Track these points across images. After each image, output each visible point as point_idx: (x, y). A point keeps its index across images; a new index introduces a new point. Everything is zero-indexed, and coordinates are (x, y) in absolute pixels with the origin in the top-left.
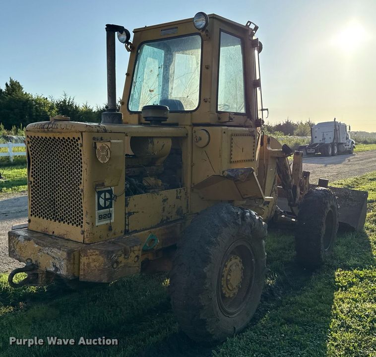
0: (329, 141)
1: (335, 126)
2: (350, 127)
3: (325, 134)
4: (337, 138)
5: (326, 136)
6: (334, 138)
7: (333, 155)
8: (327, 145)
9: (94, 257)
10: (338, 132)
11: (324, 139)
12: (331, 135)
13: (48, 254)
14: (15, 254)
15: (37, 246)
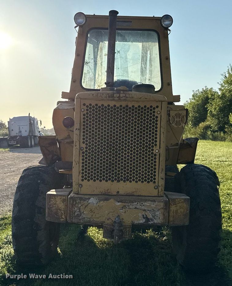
0: (25, 134)
1: (30, 120)
2: (41, 122)
3: (21, 127)
4: (32, 131)
5: (21, 129)
6: (30, 131)
7: (31, 146)
8: (26, 138)
9: (180, 205)
10: (33, 125)
11: (20, 132)
12: (27, 128)
13: (136, 208)
14: (80, 218)
15: (120, 203)
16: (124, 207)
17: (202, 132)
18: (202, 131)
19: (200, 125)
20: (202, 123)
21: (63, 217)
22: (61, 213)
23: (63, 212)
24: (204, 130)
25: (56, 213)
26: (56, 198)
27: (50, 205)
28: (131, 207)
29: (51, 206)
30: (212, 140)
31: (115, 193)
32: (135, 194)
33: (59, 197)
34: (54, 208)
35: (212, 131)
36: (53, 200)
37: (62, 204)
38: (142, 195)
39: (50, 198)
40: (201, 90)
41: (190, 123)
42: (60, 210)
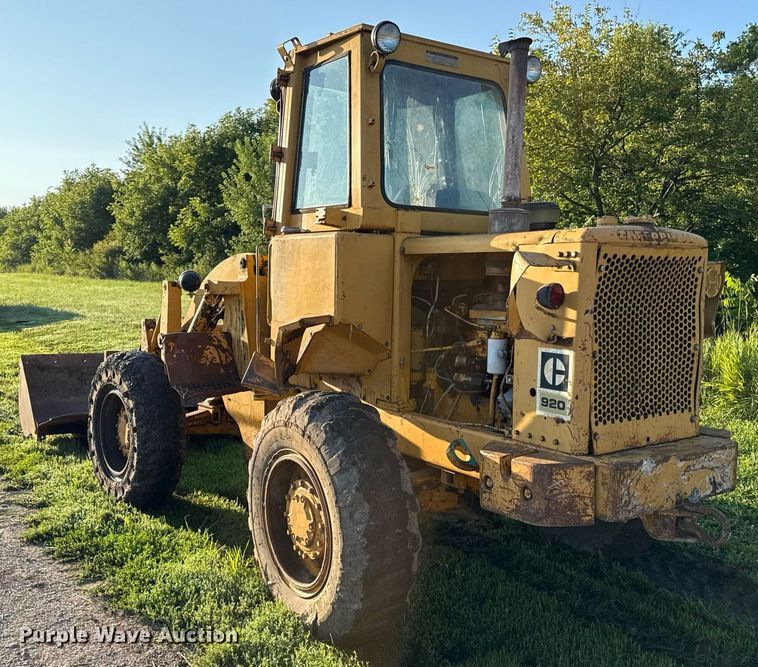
13: (703, 467)
14: (630, 507)
15: (683, 462)
16: (687, 469)
17: (105, 263)
18: (104, 260)
19: (97, 247)
20: (100, 243)
21: (590, 511)
22: (585, 504)
23: (588, 501)
24: (107, 258)
25: (571, 506)
26: (568, 471)
27: (551, 491)
28: (697, 467)
29: (555, 492)
30: (131, 279)
31: (644, 443)
32: (671, 438)
33: (577, 470)
34: (564, 495)
35: (128, 261)
36: (558, 477)
37: (587, 483)
38: (678, 437)
39: (552, 474)
40: (82, 171)
41: (69, 241)
42: (581, 498)
